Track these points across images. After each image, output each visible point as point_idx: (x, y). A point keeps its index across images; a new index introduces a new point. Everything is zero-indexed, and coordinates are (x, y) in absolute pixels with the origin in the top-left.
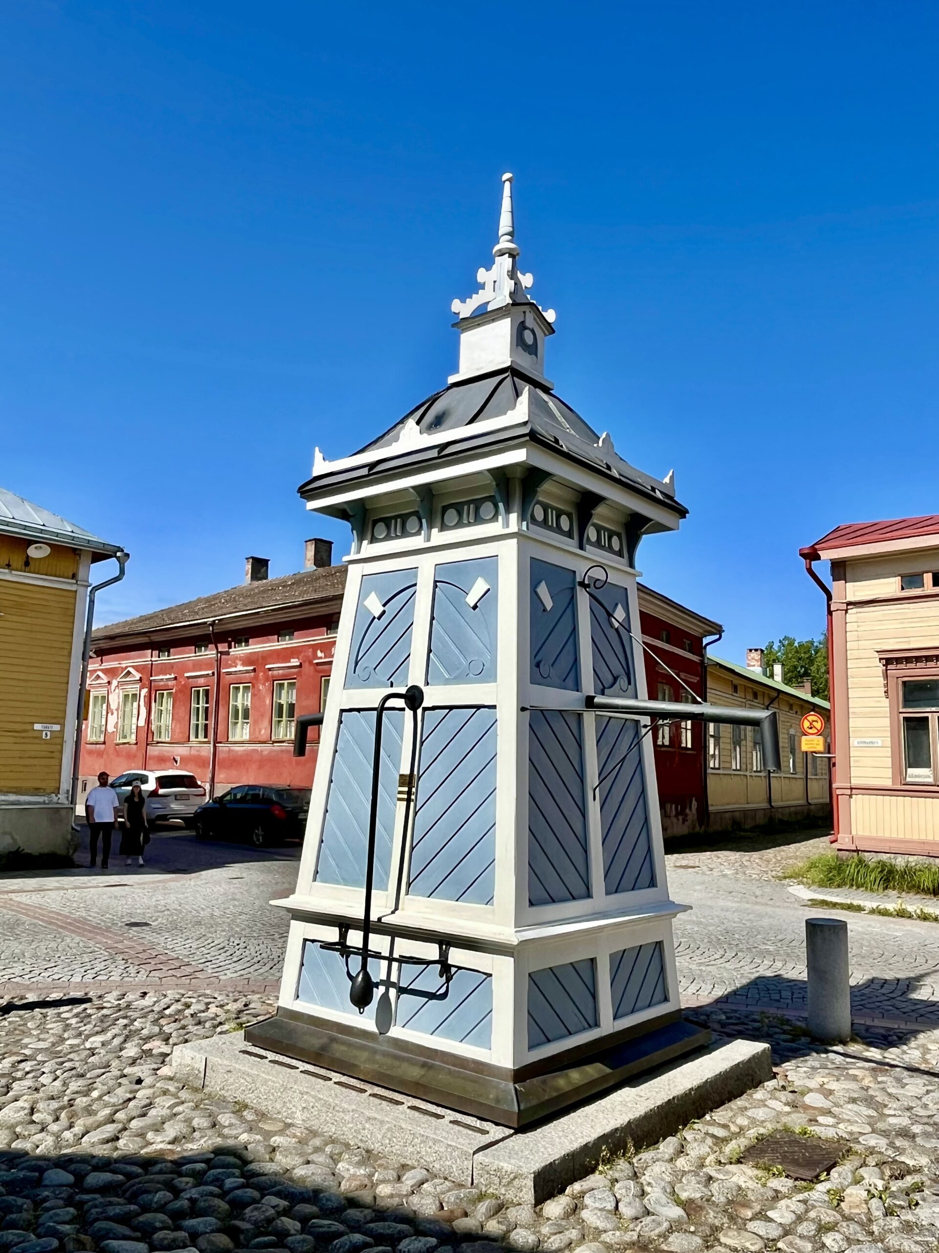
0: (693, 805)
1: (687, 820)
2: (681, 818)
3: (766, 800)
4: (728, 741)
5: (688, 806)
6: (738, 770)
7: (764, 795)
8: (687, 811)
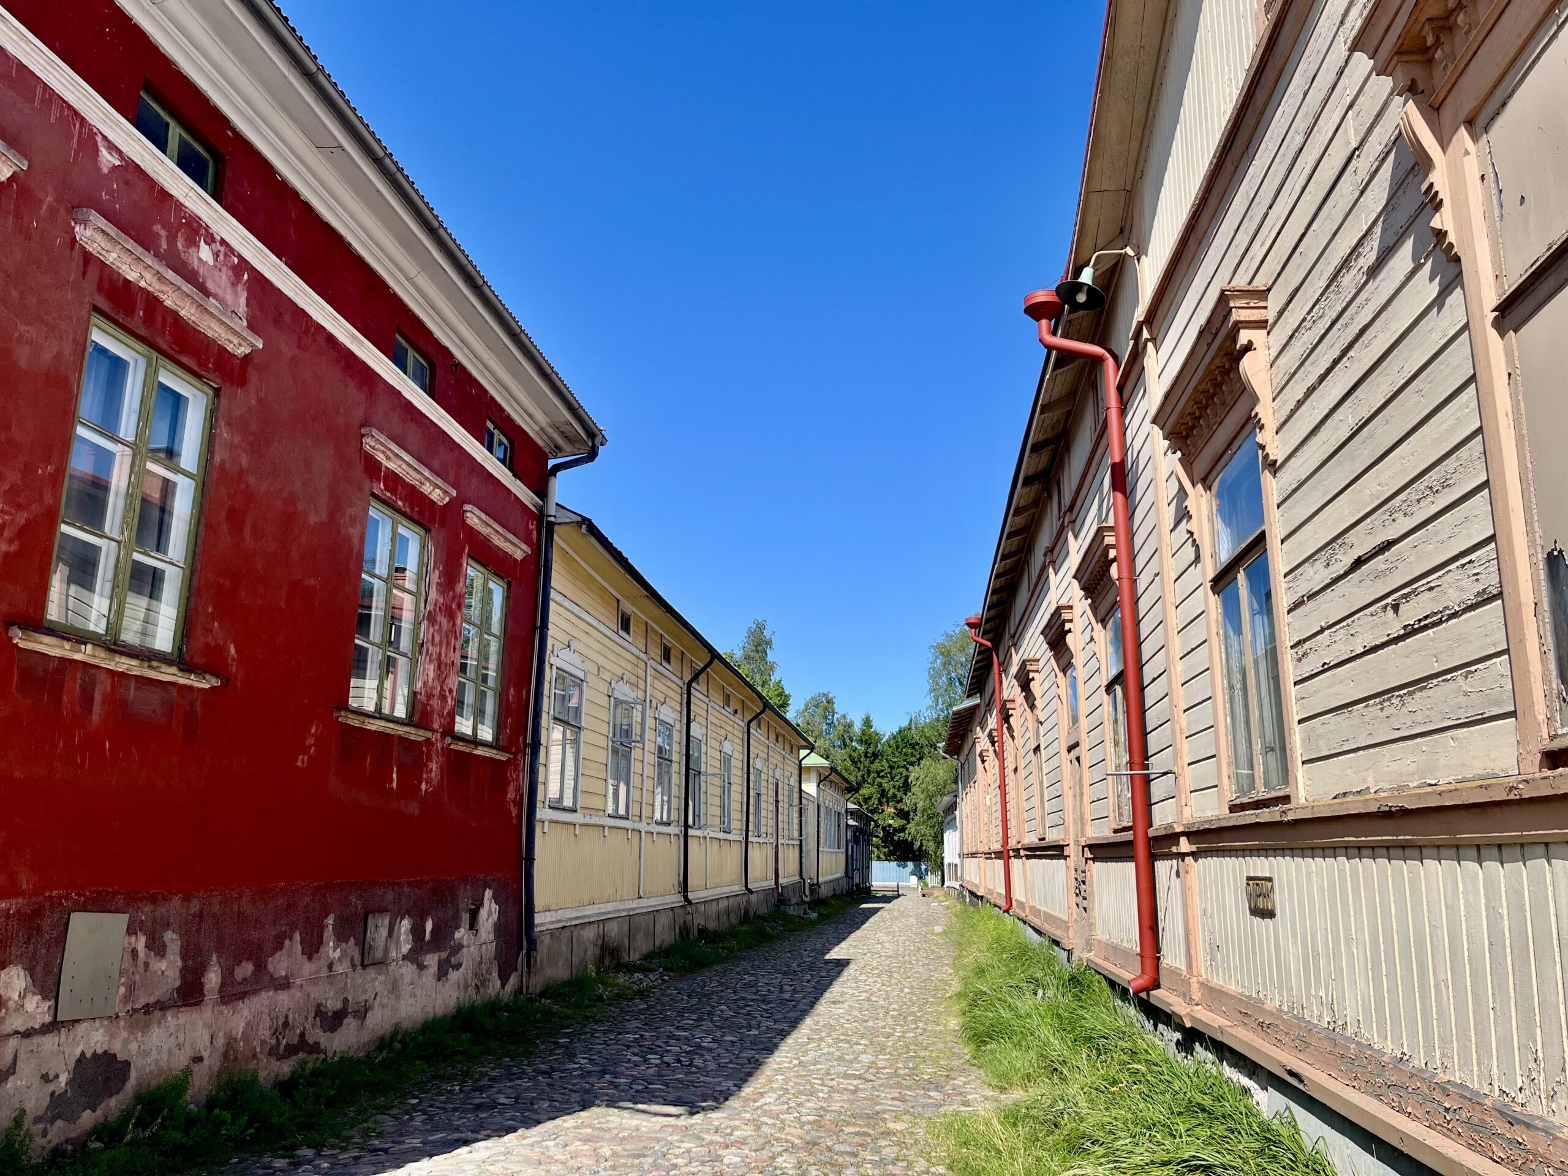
0: (483, 913)
1: (458, 966)
2: (432, 960)
3: (677, 889)
4: (602, 742)
5: (466, 917)
6: (621, 818)
7: (672, 879)
8: (461, 934)
